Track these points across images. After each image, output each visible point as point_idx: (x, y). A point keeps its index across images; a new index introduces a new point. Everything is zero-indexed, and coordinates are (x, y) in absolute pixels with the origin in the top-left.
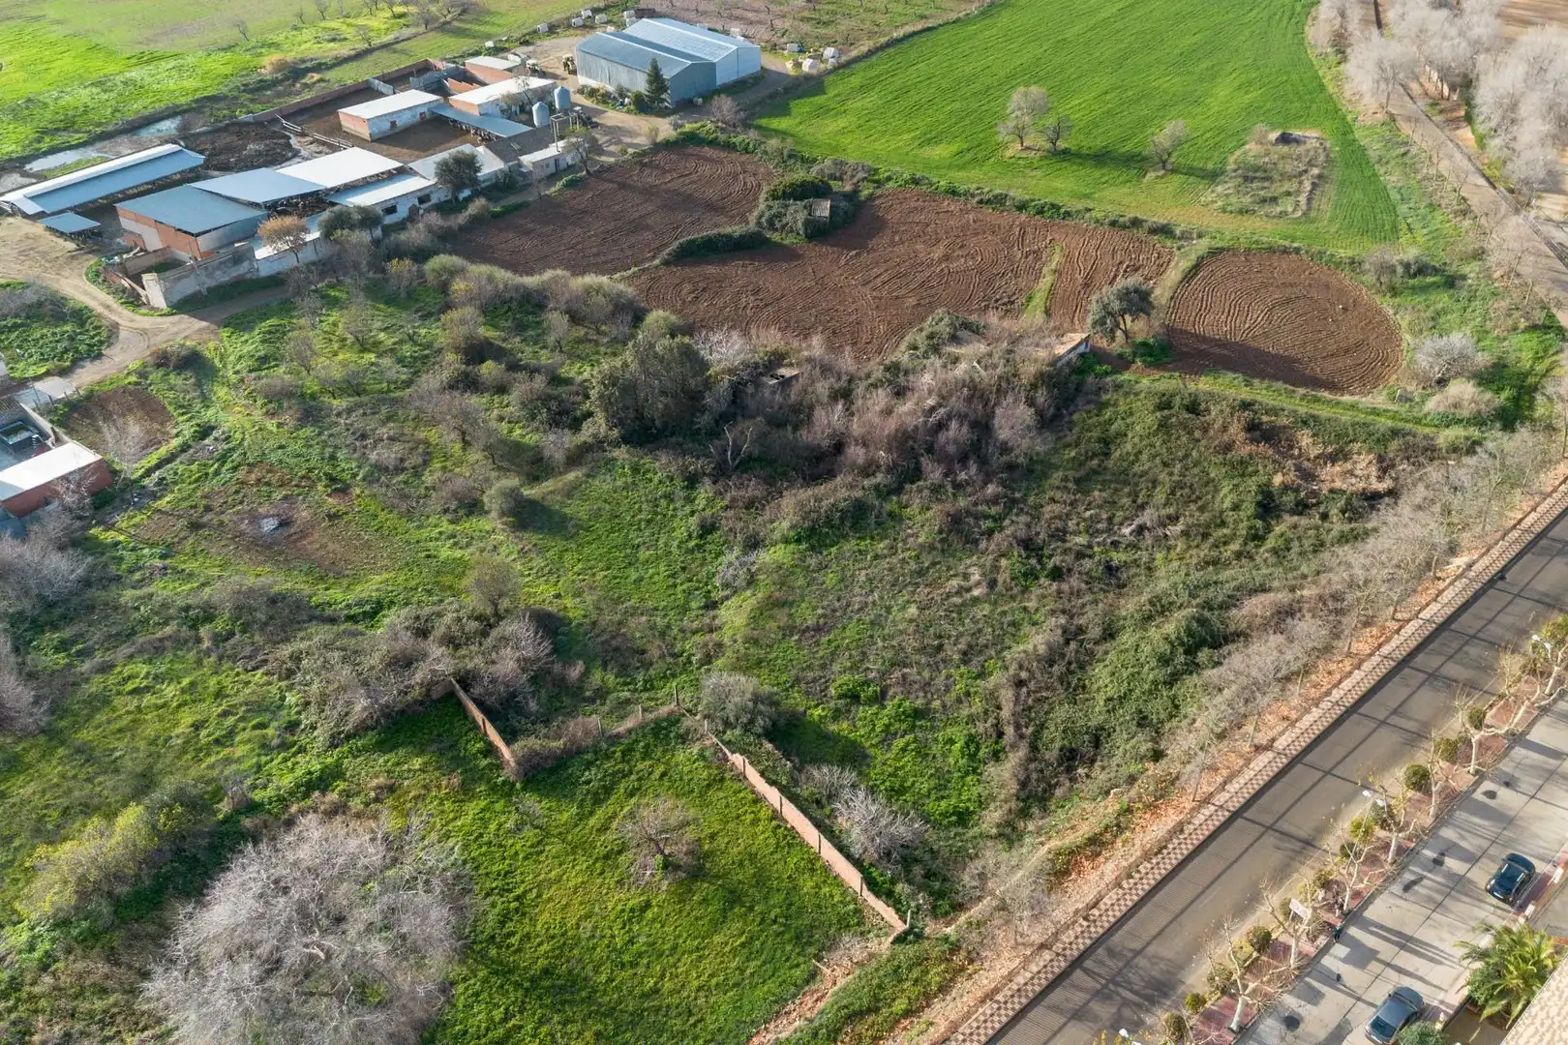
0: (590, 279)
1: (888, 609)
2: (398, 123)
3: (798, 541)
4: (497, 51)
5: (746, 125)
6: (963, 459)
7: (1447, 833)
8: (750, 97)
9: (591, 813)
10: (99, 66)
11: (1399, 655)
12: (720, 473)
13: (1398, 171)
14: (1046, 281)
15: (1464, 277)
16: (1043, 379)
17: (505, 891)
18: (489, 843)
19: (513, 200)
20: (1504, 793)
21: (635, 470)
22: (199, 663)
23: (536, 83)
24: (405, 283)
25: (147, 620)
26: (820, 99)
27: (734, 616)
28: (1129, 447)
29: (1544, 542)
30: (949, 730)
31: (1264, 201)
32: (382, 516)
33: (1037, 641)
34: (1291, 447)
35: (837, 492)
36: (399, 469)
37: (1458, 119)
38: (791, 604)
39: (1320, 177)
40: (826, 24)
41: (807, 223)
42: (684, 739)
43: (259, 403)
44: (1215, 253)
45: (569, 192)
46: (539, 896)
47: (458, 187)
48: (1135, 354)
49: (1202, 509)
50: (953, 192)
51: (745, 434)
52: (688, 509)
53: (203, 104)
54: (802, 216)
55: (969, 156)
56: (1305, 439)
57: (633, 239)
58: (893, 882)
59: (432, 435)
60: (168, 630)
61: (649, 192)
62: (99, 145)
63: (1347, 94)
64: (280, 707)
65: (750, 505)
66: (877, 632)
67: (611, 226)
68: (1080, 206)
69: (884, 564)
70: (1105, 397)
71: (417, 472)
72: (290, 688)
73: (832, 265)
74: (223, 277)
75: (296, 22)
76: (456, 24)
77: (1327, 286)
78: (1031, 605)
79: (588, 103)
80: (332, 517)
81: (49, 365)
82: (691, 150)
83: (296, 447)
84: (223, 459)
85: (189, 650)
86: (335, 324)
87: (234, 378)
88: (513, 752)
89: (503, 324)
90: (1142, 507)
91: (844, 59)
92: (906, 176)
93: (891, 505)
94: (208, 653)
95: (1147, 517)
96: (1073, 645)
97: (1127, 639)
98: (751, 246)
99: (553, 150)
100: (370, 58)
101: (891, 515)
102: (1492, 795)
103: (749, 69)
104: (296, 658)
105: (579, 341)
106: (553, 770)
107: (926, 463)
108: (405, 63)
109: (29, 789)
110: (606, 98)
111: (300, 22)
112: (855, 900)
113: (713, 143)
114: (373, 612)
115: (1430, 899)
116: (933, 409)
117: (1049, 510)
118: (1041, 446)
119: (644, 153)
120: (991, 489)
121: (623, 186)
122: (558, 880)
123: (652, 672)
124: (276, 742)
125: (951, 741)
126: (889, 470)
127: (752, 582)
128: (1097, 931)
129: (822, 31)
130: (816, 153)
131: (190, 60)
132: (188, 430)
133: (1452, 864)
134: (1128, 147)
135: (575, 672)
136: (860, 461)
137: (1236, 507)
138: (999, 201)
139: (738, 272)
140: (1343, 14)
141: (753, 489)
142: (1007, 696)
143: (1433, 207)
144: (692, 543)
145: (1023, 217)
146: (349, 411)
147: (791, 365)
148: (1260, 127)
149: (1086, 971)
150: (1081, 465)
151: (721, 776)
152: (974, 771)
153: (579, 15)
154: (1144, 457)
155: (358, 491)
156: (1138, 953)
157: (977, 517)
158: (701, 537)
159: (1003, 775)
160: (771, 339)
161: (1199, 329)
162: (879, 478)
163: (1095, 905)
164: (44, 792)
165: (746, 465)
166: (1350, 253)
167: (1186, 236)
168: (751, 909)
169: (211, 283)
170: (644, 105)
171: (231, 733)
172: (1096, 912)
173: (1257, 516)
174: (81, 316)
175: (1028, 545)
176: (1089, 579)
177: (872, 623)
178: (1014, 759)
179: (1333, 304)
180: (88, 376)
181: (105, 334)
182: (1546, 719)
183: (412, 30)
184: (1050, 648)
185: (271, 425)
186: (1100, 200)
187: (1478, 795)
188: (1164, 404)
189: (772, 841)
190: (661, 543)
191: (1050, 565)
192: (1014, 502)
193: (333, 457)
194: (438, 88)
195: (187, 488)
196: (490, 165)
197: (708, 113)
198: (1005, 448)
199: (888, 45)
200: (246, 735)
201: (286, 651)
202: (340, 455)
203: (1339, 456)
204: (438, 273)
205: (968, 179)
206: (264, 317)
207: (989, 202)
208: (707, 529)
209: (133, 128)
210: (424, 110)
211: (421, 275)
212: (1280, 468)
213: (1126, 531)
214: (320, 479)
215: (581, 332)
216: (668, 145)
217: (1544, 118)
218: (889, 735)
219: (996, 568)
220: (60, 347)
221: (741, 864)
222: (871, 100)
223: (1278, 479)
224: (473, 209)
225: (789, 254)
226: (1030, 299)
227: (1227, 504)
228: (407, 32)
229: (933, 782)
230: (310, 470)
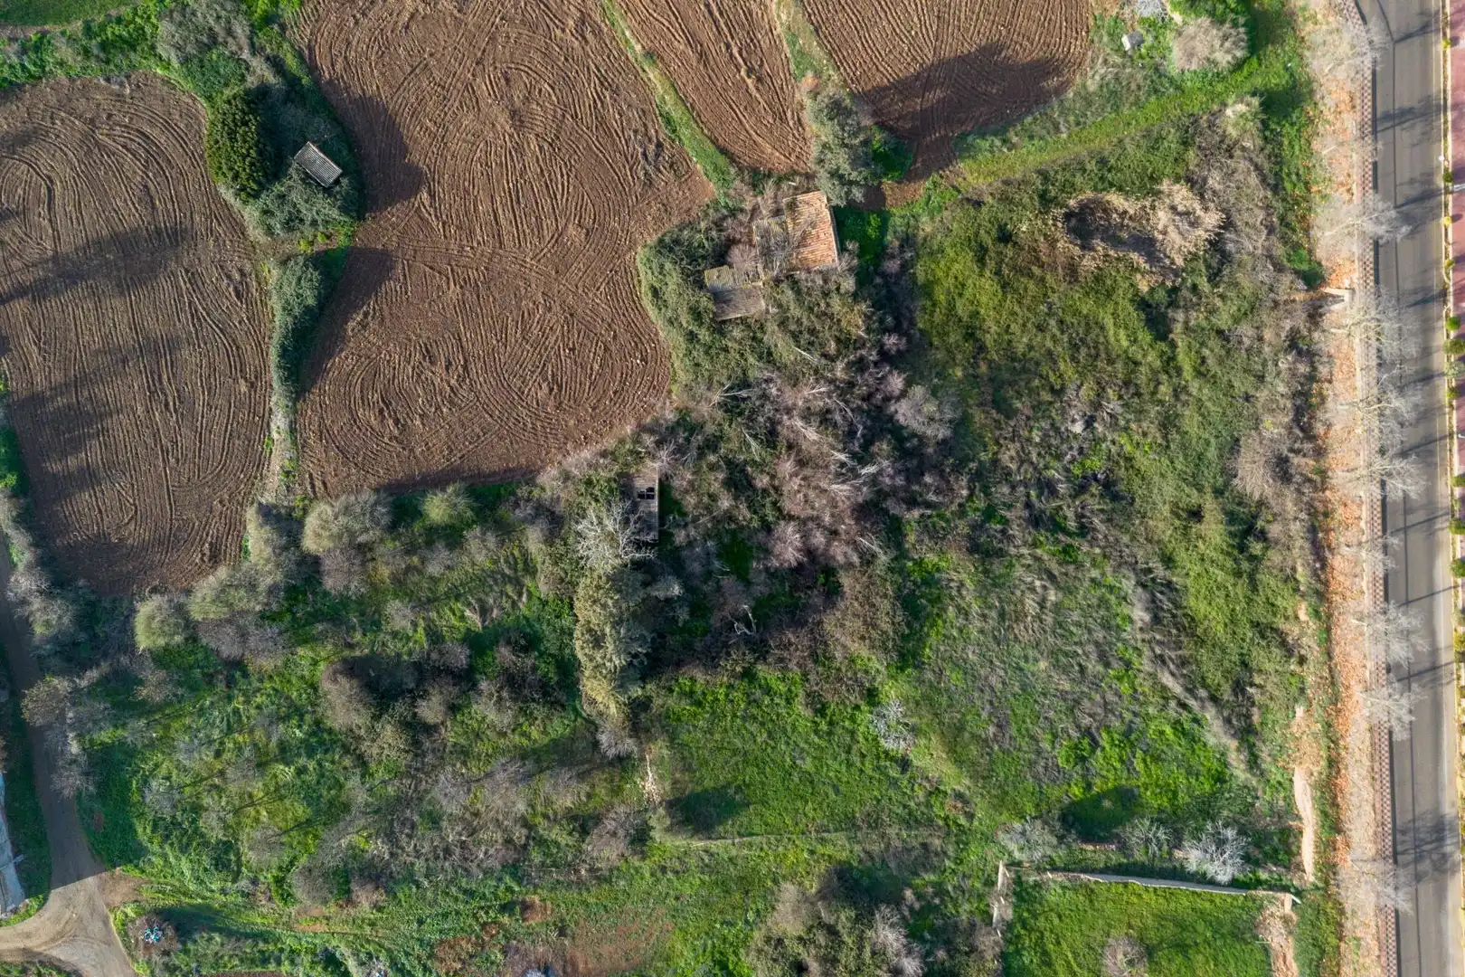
1: (1019, 668)
3: (902, 670)
28: (993, 326)
52: (779, 701)
66: (1035, 694)
125: (1162, 733)
149: (1403, 853)
156: (1414, 820)
159: (1216, 734)
162: (883, 558)
168: (1195, 944)
173: (1155, 338)
177: (1023, 689)
178: (1210, 714)
184: (1149, 611)
190: (803, 746)
213: (1076, 429)
218: (1127, 764)
219: (1039, 561)
221: (1161, 926)
227: (1123, 340)
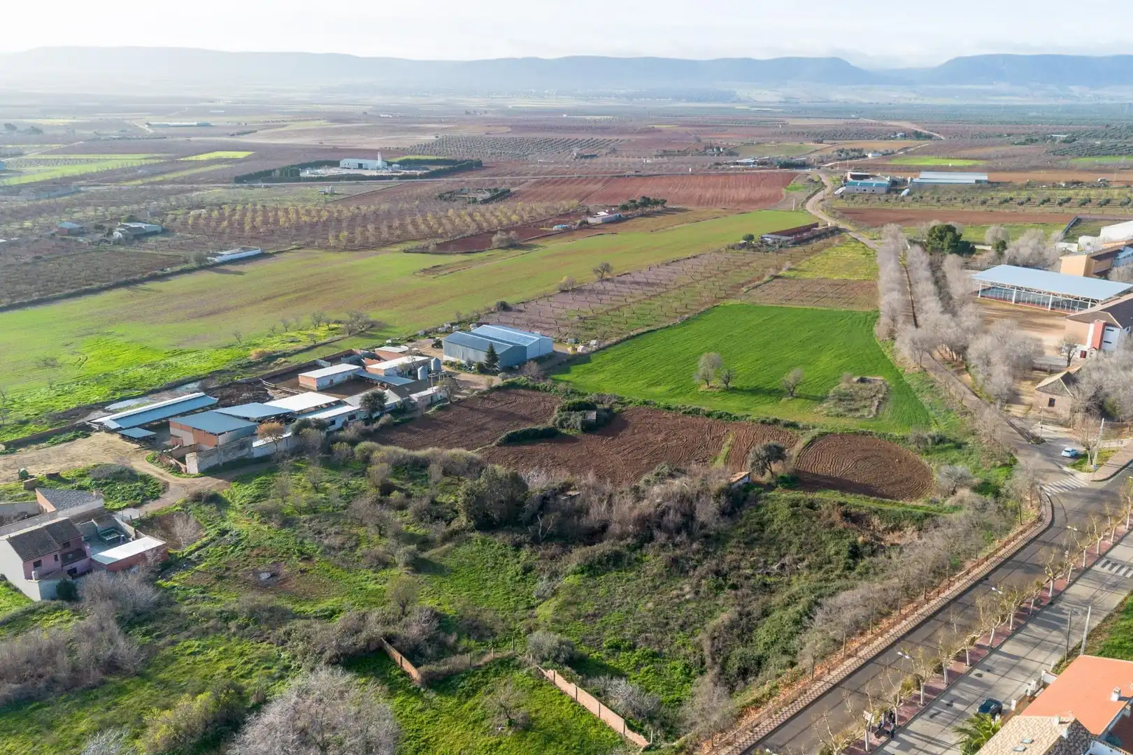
0: (454, 451)
1: (636, 606)
2: (335, 381)
3: (582, 572)
4: (394, 344)
5: (545, 378)
6: (678, 532)
7: (954, 692)
8: (547, 365)
9: (465, 703)
10: (148, 357)
11: (928, 614)
12: (535, 541)
13: (928, 395)
14: (725, 449)
15: (966, 443)
16: (722, 491)
17: (415, 738)
18: (407, 717)
19: (407, 417)
20: (986, 675)
21: (483, 542)
22: (229, 640)
23: (419, 359)
24: (344, 456)
25: (198, 619)
26: (589, 365)
27: (545, 611)
28: (775, 526)
29: (1010, 563)
30: (673, 663)
31: (851, 410)
32: (332, 571)
33: (724, 617)
34: (869, 526)
35: (604, 547)
36: (340, 549)
37: (962, 370)
38: (579, 604)
39: (883, 398)
40: (591, 329)
41: (583, 423)
42: (518, 667)
43: (256, 518)
44: (822, 435)
45: (440, 413)
46: (437, 740)
47: (374, 411)
48: (777, 483)
49: (818, 556)
50: (669, 408)
51: (549, 521)
52: (515, 560)
53: (213, 375)
54: (580, 418)
55: (678, 391)
56: (876, 521)
57: (479, 435)
58: (642, 725)
59: (361, 531)
60: (211, 623)
61: (488, 412)
62: (151, 396)
63: (899, 359)
64: (278, 659)
65: (552, 558)
66: (630, 617)
67: (465, 428)
68: (744, 413)
69: (633, 583)
70: (760, 502)
71: (352, 549)
72: (284, 650)
73: (598, 444)
74: (232, 456)
75: (271, 333)
76: (368, 332)
77: (889, 451)
78: (720, 602)
79: (449, 369)
80: (302, 572)
81: (128, 502)
82: (512, 391)
83: (280, 538)
84: (236, 544)
85: (223, 633)
86: (300, 480)
87: (239, 507)
88: (419, 672)
89: (402, 476)
90: (784, 555)
91: (602, 346)
92: (641, 400)
93: (637, 554)
94: (234, 634)
95: (787, 560)
96: (745, 620)
97: (776, 615)
98: (550, 435)
99: (430, 391)
100: (316, 350)
101: (636, 559)
102: (980, 675)
103: (545, 351)
104: (288, 634)
105: (449, 484)
106: (441, 682)
107: (656, 533)
108: (336, 351)
109: (132, 701)
110: (460, 367)
111: (272, 333)
112: (621, 737)
113: (526, 387)
114: (331, 615)
115: (944, 721)
116: (659, 505)
117: (729, 558)
118: (724, 525)
119: (484, 393)
120: (695, 546)
121: (472, 409)
122: (447, 733)
123: (497, 638)
124: (277, 675)
125: (675, 668)
126: (636, 536)
127: (555, 593)
128: (757, 738)
129: (589, 333)
130: (587, 391)
131: (205, 353)
132: (213, 533)
133: (956, 706)
134: (770, 386)
135: (452, 639)
136: (618, 532)
137: (837, 553)
138: (696, 412)
139: (542, 448)
140: (894, 320)
141: (554, 549)
142: (707, 645)
143: (949, 411)
144: (518, 578)
145: (710, 420)
146: (311, 520)
147: (575, 489)
148: (846, 374)
150: (748, 536)
151: (541, 682)
152: (689, 682)
153: (443, 326)
154: (784, 531)
155: (317, 559)
157: (688, 560)
158: (524, 574)
159: (705, 682)
160: (562, 476)
161: (814, 471)
162: (629, 540)
163: (757, 726)
164: (141, 701)
165: (550, 538)
166: (901, 434)
167: (806, 428)
168: (561, 743)
169: (225, 459)
170: (482, 369)
171: (251, 672)
172: (757, 729)
173: (850, 557)
174: (145, 479)
175: (717, 573)
176: (753, 588)
177: (627, 612)
178: (712, 673)
179: (893, 460)
180: (151, 508)
181: (161, 487)
182: (1010, 642)
183: (340, 336)
184: (732, 621)
185: (264, 528)
186: (755, 411)
187: (972, 675)
188: (795, 504)
189: (572, 712)
190: (500, 579)
191: (731, 582)
192: (708, 553)
193: (301, 543)
194: (358, 362)
195: (214, 560)
196: (392, 399)
197: (522, 373)
198: (703, 526)
199: (627, 339)
200: (260, 672)
201: (282, 631)
202: (306, 542)
203: (897, 528)
204: (362, 451)
205: (676, 402)
206: (258, 476)
207: (690, 413)
208: (527, 570)
209: (172, 387)
210: (351, 374)
211: (353, 454)
212: (861, 534)
213: (775, 567)
214: (294, 553)
215: (448, 480)
216: (498, 388)
217: (1004, 362)
218: (638, 665)
219: (699, 585)
220: (135, 493)
221: (554, 724)
222: (619, 365)
223: (860, 539)
224: (382, 421)
225: (572, 440)
226: (716, 459)
227: (832, 552)
228: (337, 337)
229: (664, 687)
230: (288, 549)
